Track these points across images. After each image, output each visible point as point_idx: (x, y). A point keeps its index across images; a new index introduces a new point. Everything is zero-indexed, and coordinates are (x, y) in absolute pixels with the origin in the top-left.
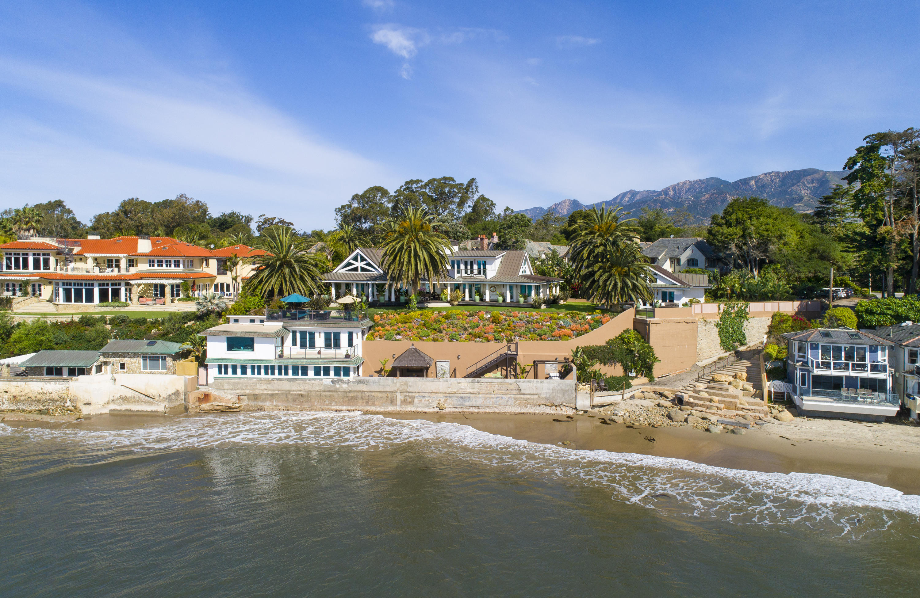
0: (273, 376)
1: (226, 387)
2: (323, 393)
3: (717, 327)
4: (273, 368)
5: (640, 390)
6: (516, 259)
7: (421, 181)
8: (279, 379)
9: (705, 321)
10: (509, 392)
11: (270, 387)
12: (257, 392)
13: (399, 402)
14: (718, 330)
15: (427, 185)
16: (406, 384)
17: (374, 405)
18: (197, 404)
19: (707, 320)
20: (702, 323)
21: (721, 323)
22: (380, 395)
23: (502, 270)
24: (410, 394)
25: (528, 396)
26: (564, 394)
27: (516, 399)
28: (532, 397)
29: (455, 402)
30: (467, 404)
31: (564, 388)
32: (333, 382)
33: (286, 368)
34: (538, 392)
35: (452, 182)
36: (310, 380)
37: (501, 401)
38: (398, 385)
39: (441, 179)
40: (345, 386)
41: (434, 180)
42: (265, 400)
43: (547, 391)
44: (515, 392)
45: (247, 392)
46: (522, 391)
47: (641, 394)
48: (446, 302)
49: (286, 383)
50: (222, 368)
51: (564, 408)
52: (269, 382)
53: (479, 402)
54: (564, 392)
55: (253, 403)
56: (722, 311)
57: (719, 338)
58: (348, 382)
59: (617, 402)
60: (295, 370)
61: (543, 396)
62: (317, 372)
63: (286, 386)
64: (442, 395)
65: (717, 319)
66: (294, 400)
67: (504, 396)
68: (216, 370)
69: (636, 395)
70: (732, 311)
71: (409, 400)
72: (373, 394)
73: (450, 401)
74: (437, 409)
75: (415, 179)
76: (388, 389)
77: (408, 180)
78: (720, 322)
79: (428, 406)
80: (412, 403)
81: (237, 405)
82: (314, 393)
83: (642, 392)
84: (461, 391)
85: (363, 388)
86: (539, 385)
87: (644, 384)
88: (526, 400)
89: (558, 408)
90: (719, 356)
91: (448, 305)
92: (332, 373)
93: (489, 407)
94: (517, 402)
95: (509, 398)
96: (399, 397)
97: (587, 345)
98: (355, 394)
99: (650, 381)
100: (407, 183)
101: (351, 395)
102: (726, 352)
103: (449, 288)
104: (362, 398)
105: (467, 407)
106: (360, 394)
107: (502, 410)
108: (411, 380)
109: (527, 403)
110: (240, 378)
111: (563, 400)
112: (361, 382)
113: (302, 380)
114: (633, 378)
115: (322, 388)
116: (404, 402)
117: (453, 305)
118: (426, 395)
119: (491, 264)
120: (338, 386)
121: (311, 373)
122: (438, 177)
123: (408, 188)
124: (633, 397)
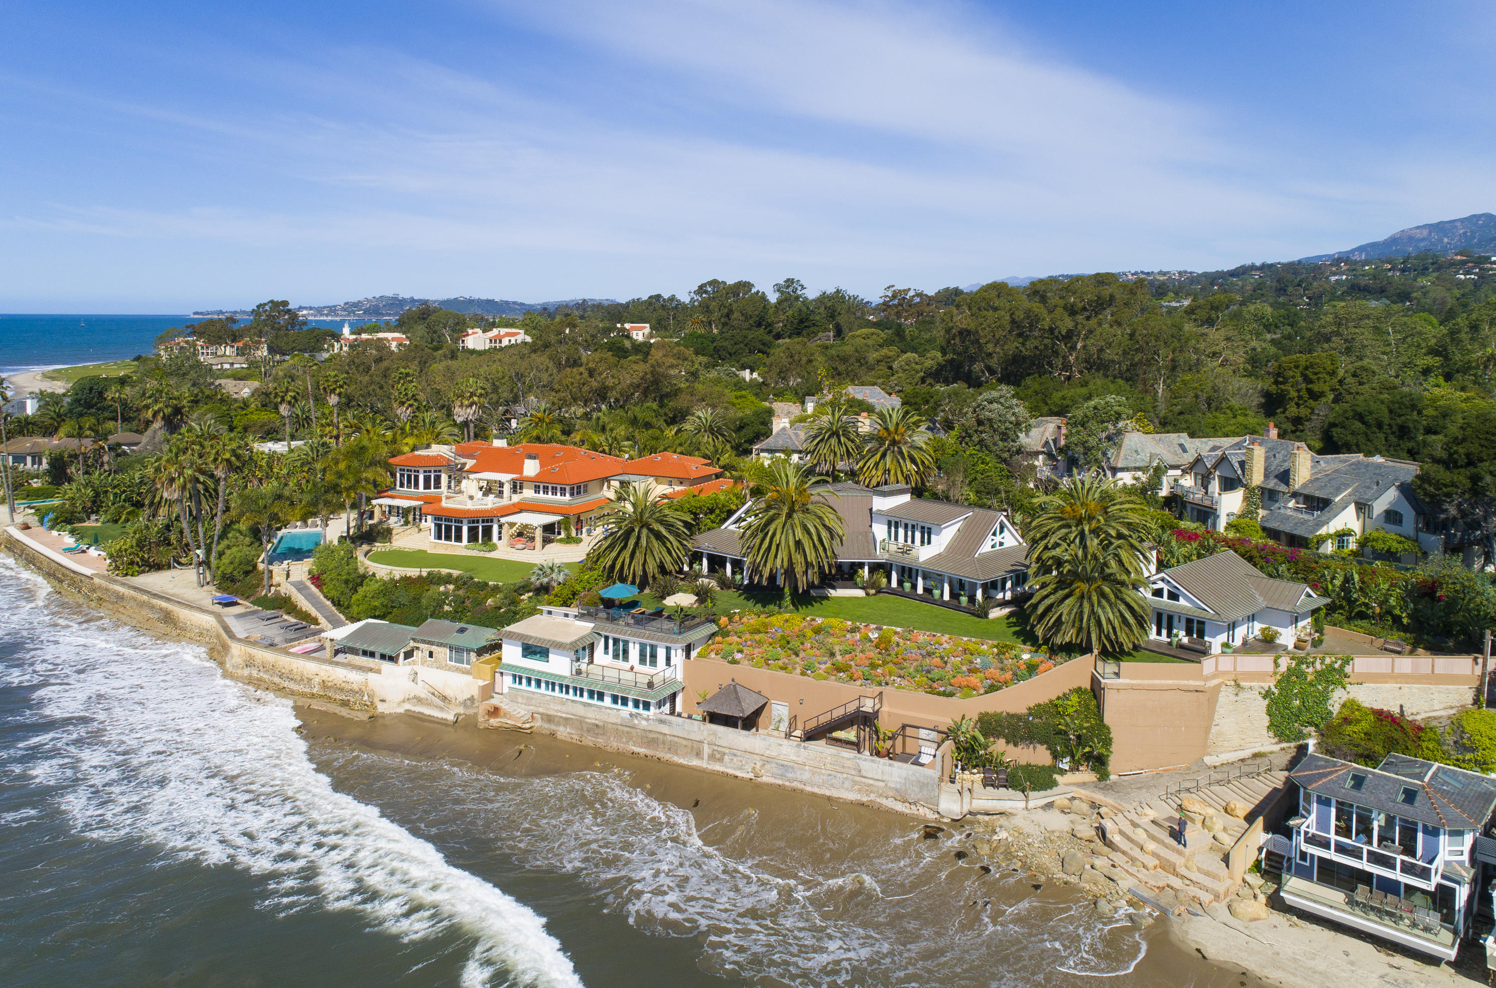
0: (567, 697)
1: (520, 700)
2: (620, 728)
3: (1264, 697)
4: (567, 687)
5: (1069, 796)
6: (982, 525)
8: (573, 701)
9: (1238, 686)
10: (845, 770)
11: (564, 708)
12: (551, 712)
13: (706, 756)
14: (1267, 702)
16: (715, 734)
17: (677, 754)
18: (487, 717)
19: (1242, 684)
20: (1230, 689)
21: (1276, 691)
22: (684, 742)
23: (955, 545)
24: (720, 749)
25: (871, 782)
26: (921, 788)
27: (853, 781)
28: (877, 783)
29: (775, 770)
30: (790, 775)
31: (922, 779)
32: (631, 715)
33: (582, 690)
34: (885, 778)
36: (606, 708)
37: (834, 781)
38: (705, 733)
40: (644, 723)
42: (558, 724)
43: (898, 779)
44: (853, 772)
45: (541, 710)
46: (864, 773)
47: (1066, 802)
48: (861, 588)
49: (581, 707)
50: (517, 678)
51: (921, 809)
52: (563, 702)
53: (806, 776)
54: (923, 786)
55: (546, 726)
56: (1283, 668)
57: (1268, 718)
58: (647, 719)
59: (1013, 811)
60: (591, 694)
61: (893, 785)
62: (615, 699)
63: (580, 711)
64: (758, 758)
65: (1270, 684)
66: (588, 731)
67: (839, 775)
68: (511, 678)
69: (1056, 804)
70: (1311, 670)
71: (718, 756)
72: (676, 739)
73: (768, 766)
74: (751, 776)
76: (693, 737)
78: (1273, 689)
79: (740, 768)
80: (721, 760)
81: (528, 726)
82: (610, 726)
83: (1074, 798)
84: (782, 757)
85: (665, 729)
86: (887, 768)
87: (1083, 785)
88: (869, 785)
89: (913, 807)
90: (1256, 750)
91: (861, 593)
92: (630, 704)
93: (819, 787)
94: (856, 787)
95: (847, 779)
96: (706, 750)
97: (991, 710)
98: (656, 736)
99: (1099, 780)
101: (651, 735)
102: (1280, 742)
103: (866, 568)
104: (664, 743)
105: (789, 780)
106: (661, 737)
107: (834, 793)
108: (721, 730)
109: (869, 789)
110: (533, 693)
111: (919, 796)
112: (661, 721)
113: (597, 706)
114: (1062, 772)
115: (619, 721)
116: (712, 757)
118: (739, 753)
120: (636, 722)
121: (608, 700)
124: (1050, 805)
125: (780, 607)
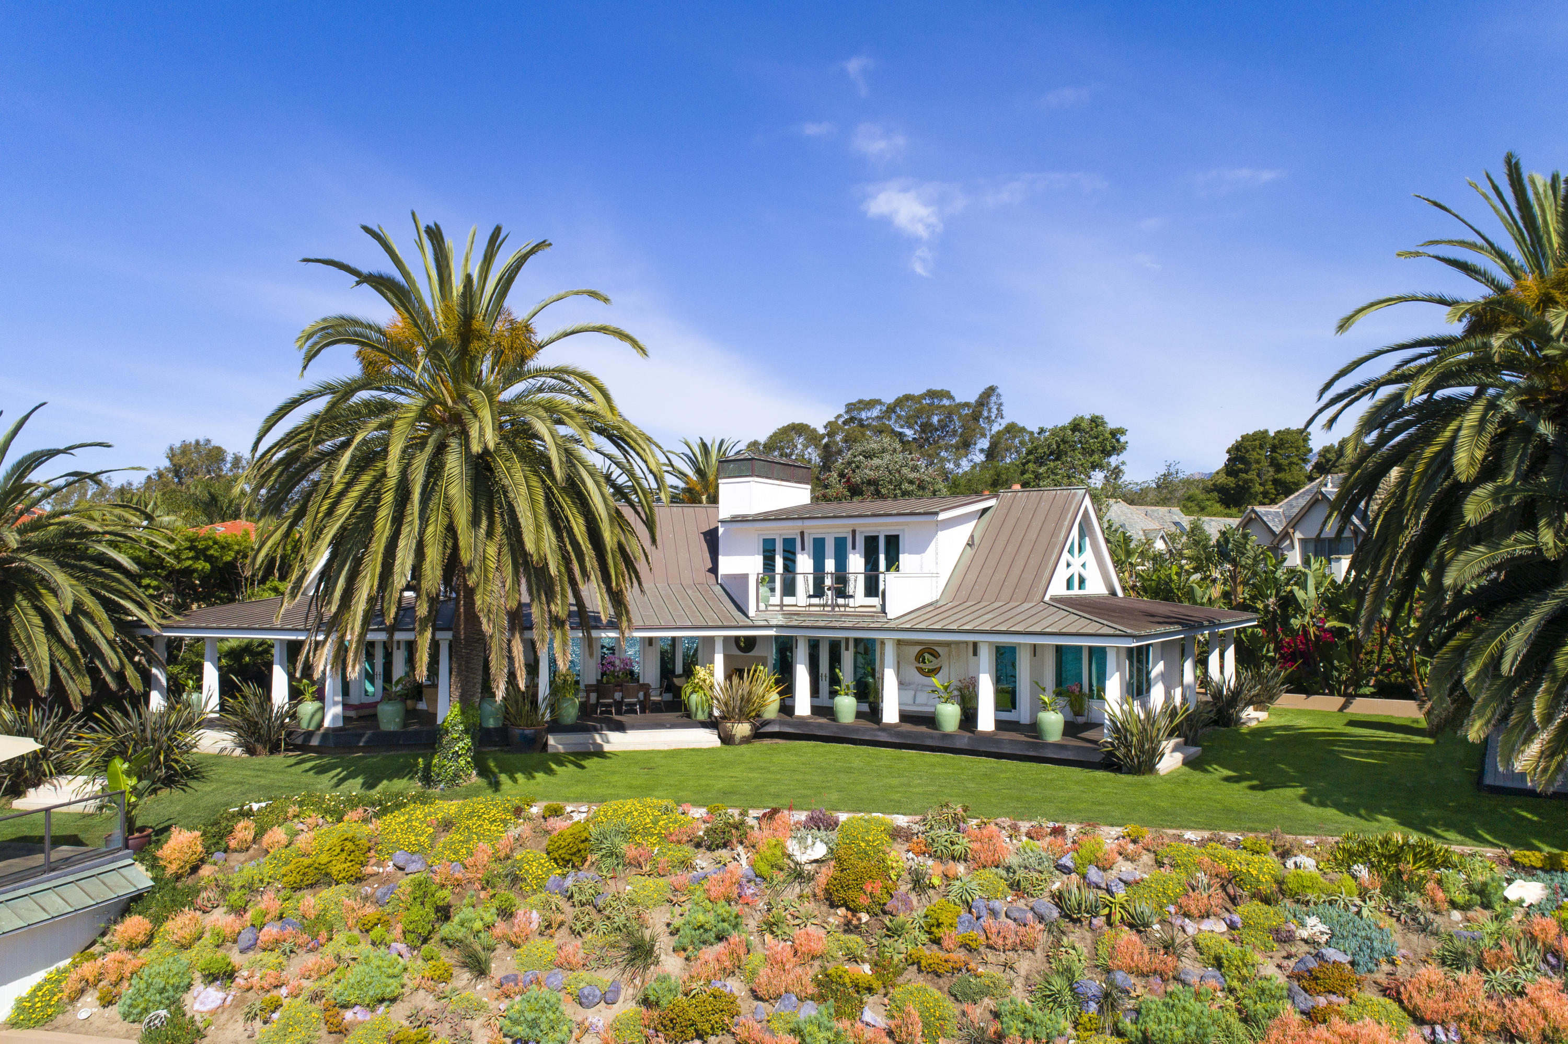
6: (1037, 523)
7: (878, 402)
15: (891, 409)
23: (971, 577)
35: (946, 402)
39: (923, 397)
41: (907, 398)
48: (704, 725)
75: (867, 398)
77: (854, 400)
91: (707, 739)
100: (850, 407)
103: (719, 659)
117: (727, 739)
119: (920, 549)
122: (918, 391)
123: (852, 419)
125: (427, 780)
